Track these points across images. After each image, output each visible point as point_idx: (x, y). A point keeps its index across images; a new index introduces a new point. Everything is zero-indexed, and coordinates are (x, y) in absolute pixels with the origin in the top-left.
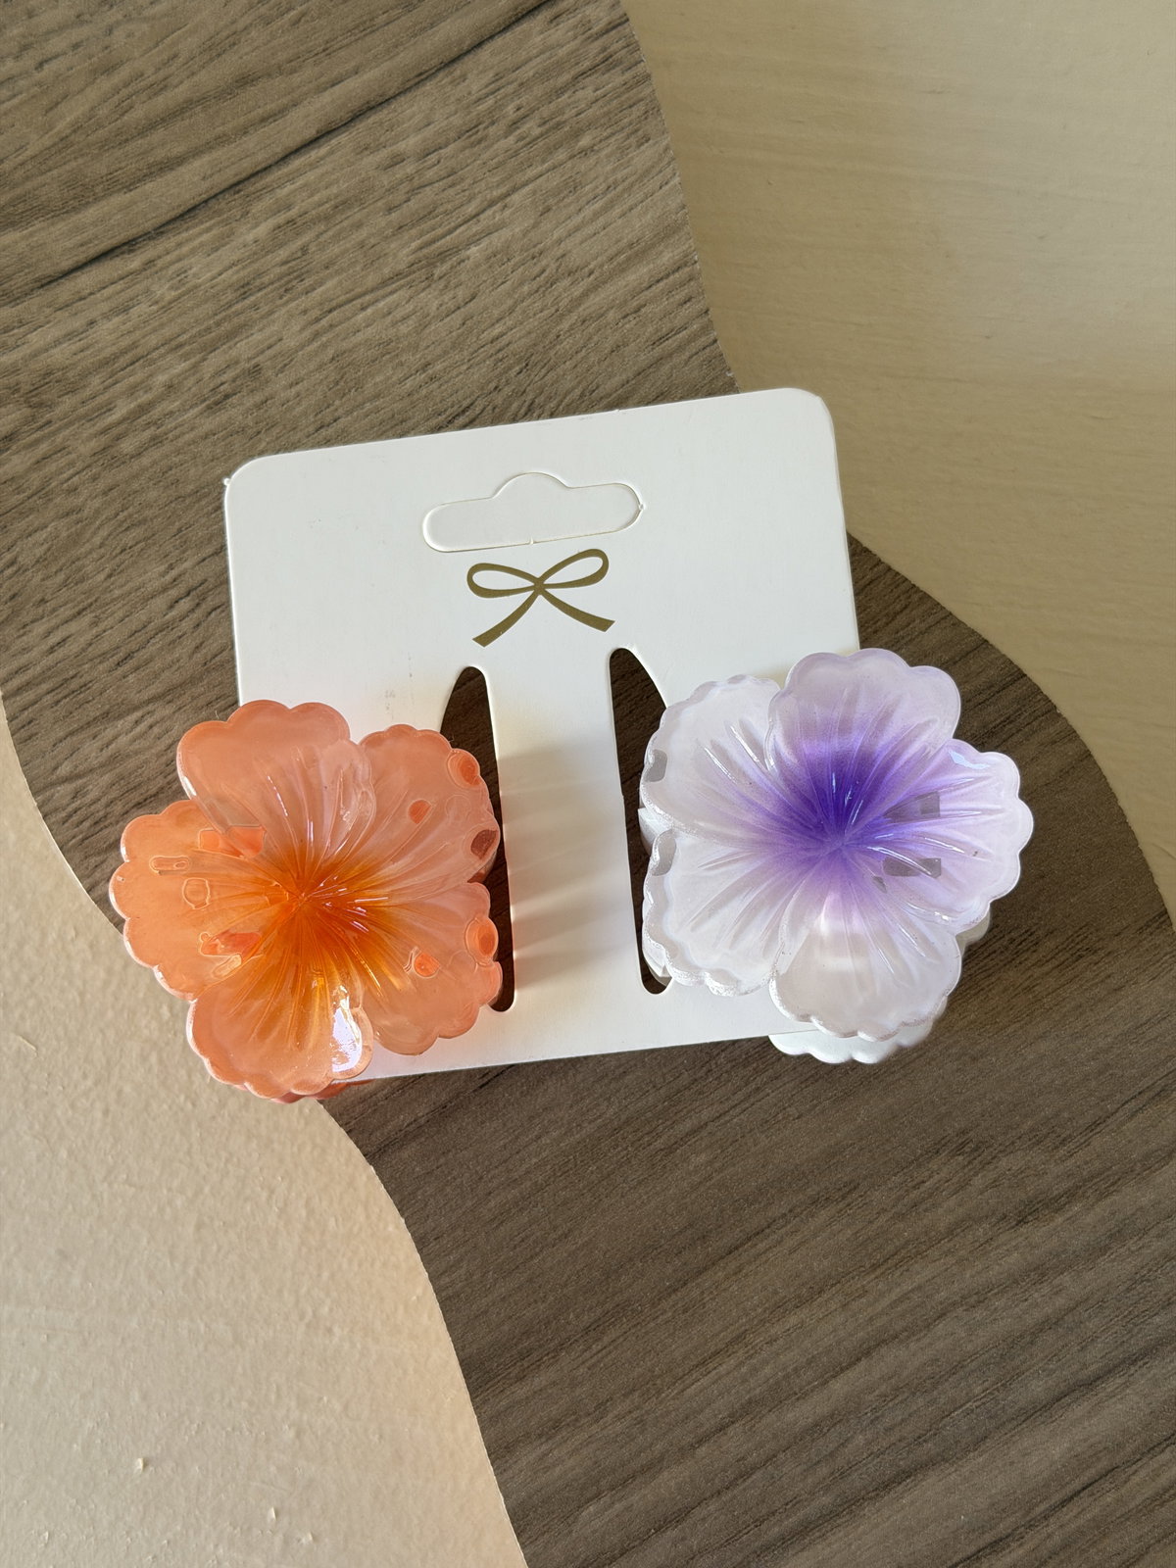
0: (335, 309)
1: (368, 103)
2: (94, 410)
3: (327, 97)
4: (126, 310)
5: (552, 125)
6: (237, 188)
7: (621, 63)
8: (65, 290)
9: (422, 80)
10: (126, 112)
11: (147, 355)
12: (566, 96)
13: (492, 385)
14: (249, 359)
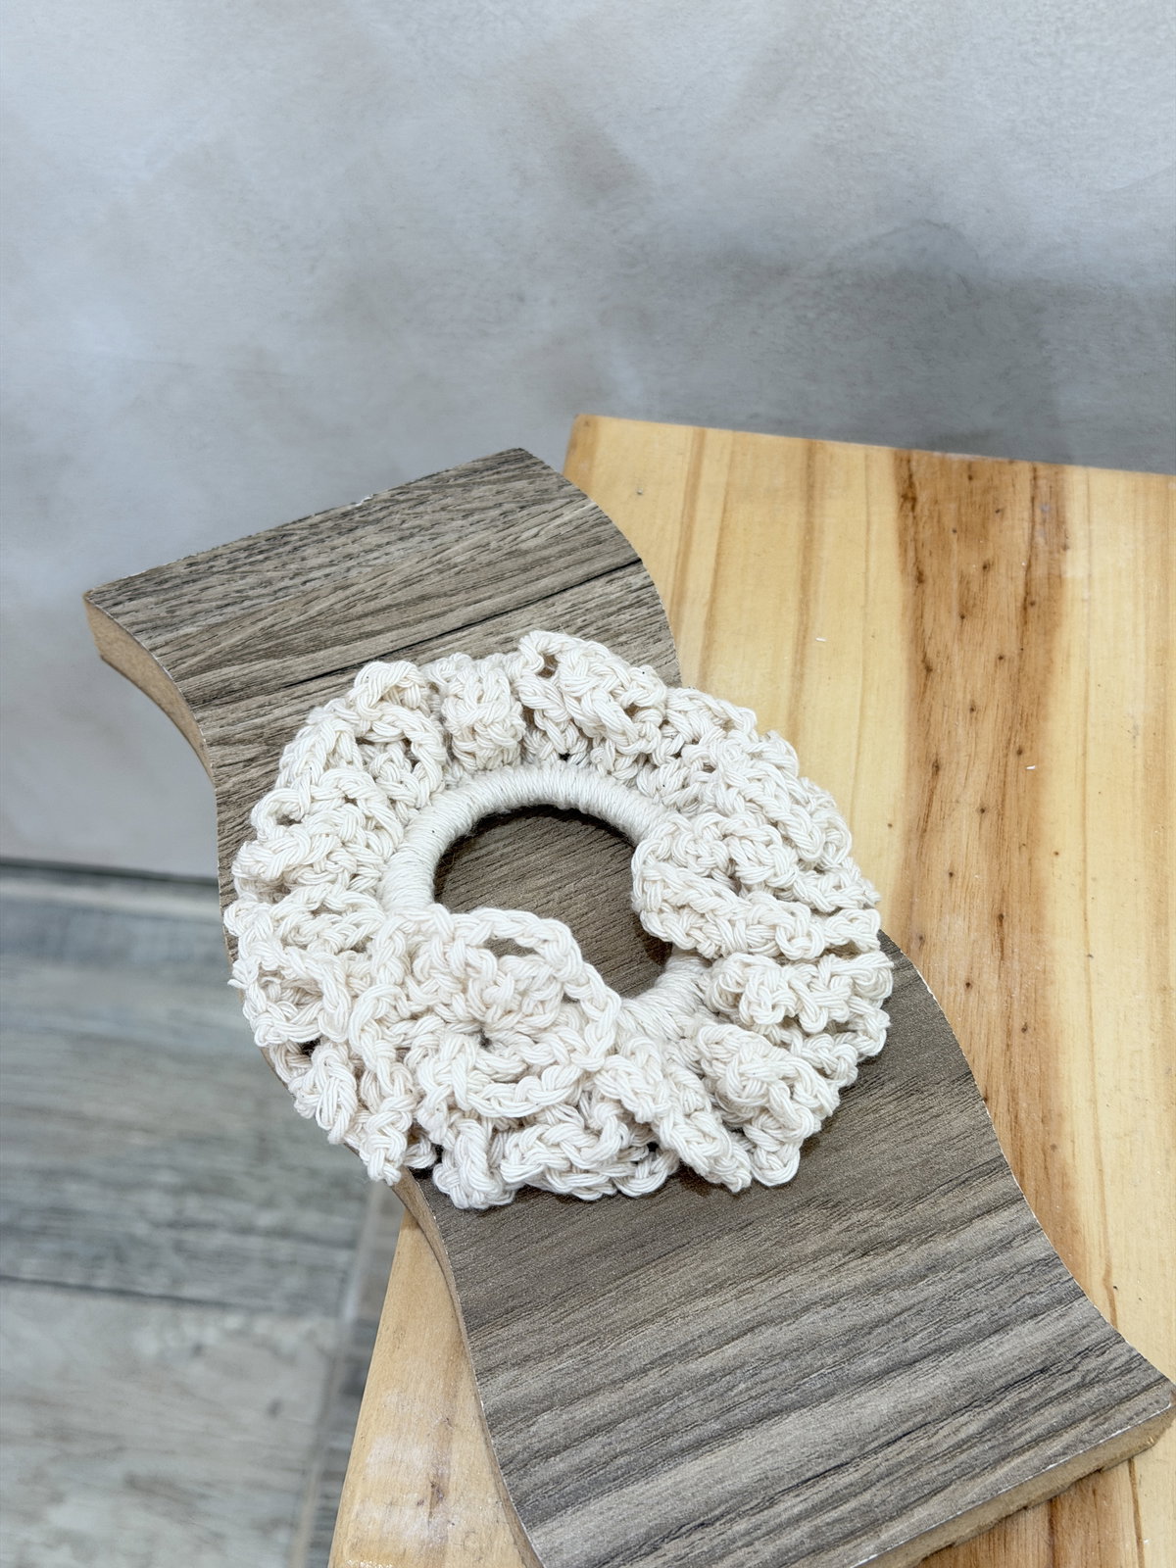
1: (495, 612)
8: (299, 690)
10: (351, 608)
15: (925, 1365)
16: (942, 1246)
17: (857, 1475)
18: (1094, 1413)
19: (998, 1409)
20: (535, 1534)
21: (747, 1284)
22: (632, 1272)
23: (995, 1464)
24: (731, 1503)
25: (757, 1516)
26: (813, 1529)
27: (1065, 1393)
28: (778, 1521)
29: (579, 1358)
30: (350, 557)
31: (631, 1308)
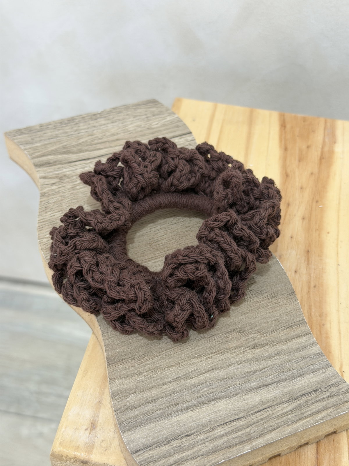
15: (272, 386)
16: (281, 347)
17: (245, 422)
18: (334, 406)
19: (298, 403)
20: (125, 435)
21: (210, 356)
22: (169, 349)
23: (297, 421)
24: (198, 429)
25: (207, 434)
26: (227, 439)
27: (324, 398)
28: (215, 436)
29: (147, 376)
30: (94, 127)
31: (167, 361)
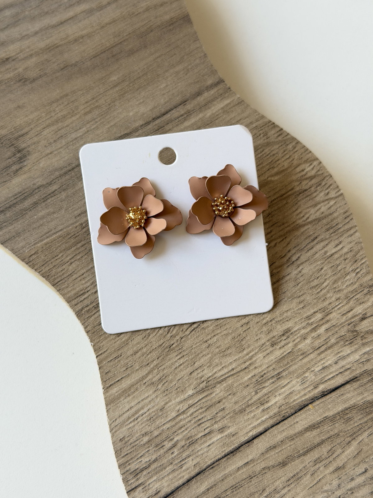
0: (244, 369)
1: (233, 455)
2: (333, 329)
3: (250, 457)
4: (324, 368)
5: (159, 446)
6: (284, 418)
7: (130, 474)
8: (347, 376)
9: (211, 465)
10: (330, 451)
11: (314, 351)
12: (153, 459)
13: (183, 340)
14: (276, 349)
